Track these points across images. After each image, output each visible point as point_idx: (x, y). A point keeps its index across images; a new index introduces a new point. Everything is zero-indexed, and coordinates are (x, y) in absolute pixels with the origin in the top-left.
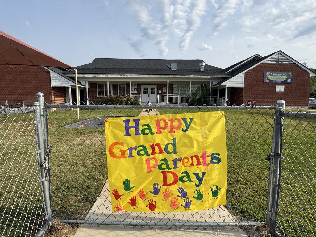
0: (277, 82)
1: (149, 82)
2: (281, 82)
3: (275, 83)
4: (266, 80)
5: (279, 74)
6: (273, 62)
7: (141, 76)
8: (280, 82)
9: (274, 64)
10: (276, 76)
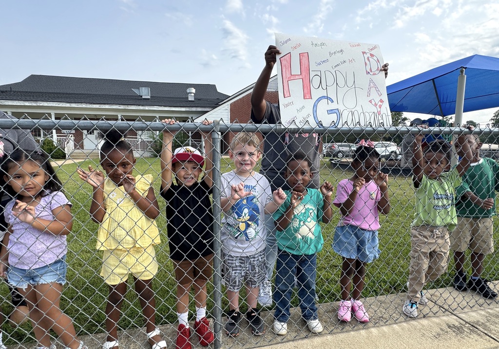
1: (95, 115)
7: (68, 105)
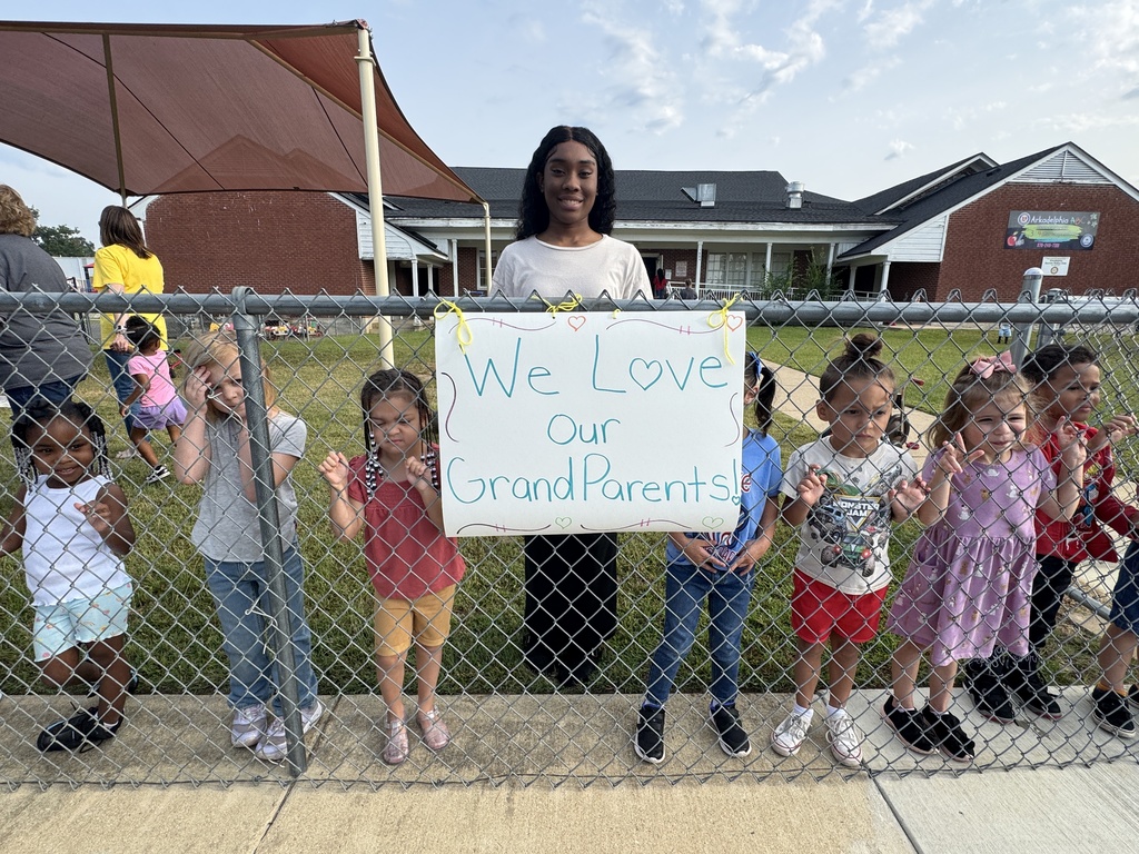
0: (1049, 246)
2: (1063, 244)
3: (1043, 249)
4: (1015, 238)
5: (1056, 220)
6: (1042, 181)
8: (1057, 246)
9: (1046, 185)
10: (1048, 226)
